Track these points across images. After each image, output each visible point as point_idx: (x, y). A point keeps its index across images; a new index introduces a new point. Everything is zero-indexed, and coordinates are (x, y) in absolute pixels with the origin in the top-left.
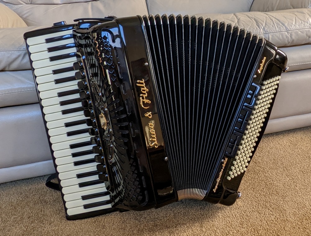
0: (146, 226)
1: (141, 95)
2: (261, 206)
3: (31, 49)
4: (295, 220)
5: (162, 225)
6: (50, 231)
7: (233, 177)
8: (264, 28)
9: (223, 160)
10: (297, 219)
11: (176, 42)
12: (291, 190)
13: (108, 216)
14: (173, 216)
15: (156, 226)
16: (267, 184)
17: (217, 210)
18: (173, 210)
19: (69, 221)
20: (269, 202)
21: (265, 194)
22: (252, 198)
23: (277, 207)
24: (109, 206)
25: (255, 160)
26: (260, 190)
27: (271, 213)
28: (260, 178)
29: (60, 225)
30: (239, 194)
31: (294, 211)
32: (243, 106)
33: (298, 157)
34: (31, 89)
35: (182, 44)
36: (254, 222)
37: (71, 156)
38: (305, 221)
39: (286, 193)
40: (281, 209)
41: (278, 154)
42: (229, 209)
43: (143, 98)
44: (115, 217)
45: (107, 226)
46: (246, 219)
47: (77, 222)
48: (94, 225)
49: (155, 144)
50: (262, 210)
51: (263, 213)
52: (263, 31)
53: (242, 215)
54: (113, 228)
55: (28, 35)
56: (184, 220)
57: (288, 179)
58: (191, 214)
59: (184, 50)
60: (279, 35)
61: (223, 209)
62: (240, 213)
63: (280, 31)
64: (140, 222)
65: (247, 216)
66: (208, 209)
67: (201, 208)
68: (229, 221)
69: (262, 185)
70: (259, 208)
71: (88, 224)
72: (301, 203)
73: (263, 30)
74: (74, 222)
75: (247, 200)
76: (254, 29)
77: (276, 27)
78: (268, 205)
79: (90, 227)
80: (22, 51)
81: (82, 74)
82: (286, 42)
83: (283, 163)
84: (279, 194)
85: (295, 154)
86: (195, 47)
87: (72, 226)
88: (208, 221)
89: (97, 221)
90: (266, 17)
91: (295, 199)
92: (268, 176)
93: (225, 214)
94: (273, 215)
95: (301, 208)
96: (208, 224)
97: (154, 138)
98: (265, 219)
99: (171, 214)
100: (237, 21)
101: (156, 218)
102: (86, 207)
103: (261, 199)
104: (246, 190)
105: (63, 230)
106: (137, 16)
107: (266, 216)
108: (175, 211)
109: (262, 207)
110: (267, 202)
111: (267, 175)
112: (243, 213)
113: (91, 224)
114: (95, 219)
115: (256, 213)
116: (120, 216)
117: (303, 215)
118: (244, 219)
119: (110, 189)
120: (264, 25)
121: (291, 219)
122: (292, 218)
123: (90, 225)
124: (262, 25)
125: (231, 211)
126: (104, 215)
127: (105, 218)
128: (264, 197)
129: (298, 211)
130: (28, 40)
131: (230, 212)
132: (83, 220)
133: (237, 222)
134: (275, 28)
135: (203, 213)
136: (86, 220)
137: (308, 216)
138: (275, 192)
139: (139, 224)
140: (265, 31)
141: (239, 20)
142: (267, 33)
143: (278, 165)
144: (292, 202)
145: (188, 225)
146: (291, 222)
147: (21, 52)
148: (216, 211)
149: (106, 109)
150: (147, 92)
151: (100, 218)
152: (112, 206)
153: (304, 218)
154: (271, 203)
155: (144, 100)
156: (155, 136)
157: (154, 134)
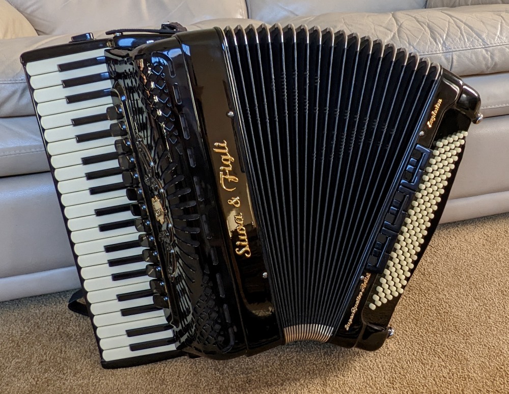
0: (233, 383)
1: (222, 168)
2: (427, 351)
3: (34, 82)
4: (482, 378)
5: (259, 381)
6: (74, 387)
7: (379, 304)
8: (444, 42)
9: (362, 277)
10: (485, 375)
11: (283, 75)
12: (480, 324)
13: (171, 363)
14: (279, 365)
15: (250, 381)
16: (440, 314)
17: (353, 356)
18: (279, 355)
19: (105, 370)
20: (441, 344)
21: (435, 330)
22: (412, 337)
23: (454, 353)
24: (172, 347)
25: (423, 269)
26: (427, 323)
27: (443, 364)
28: (429, 303)
29: (92, 377)
30: (390, 330)
31: (482, 362)
32: (400, 184)
33: (497, 265)
34: (37, 150)
35: (294, 79)
36: (413, 380)
37: (108, 265)
38: (499, 379)
39: (471, 329)
40: (460, 358)
41: (462, 260)
42: (373, 355)
43: (225, 174)
44: (182, 365)
45: (168, 381)
46: (400, 373)
47: (120, 372)
48: (148, 378)
49: (247, 252)
50: (428, 357)
51: (430, 364)
52: (442, 48)
53: (394, 366)
54: (177, 384)
55: (28, 58)
56: (296, 372)
57: (477, 304)
58: (308, 362)
59: (296, 89)
60: (471, 55)
61: (362, 355)
62: (391, 363)
63: (472, 48)
64: (223, 374)
65: (403, 368)
66: (337, 354)
67: (326, 353)
68: (370, 376)
69: (431, 314)
70: (423, 355)
71: (136, 376)
72: (494, 348)
73: (442, 46)
74: (115, 371)
75: (404, 339)
76: (426, 43)
77: (466, 40)
78: (439, 351)
79: (140, 381)
80: (19, 84)
81: (122, 127)
82: (484, 66)
83: (470, 277)
84: (458, 332)
85: (492, 260)
86: (317, 82)
87: (111, 378)
88: (337, 376)
89: (151, 371)
90: (449, 22)
91: (485, 340)
92: (443, 299)
93: (366, 364)
94: (445, 367)
95: (494, 356)
96: (336, 381)
97: (244, 240)
98: (431, 375)
99: (275, 362)
100: (396, 29)
101: (251, 369)
102: (134, 347)
103: (428, 339)
104: (403, 323)
105: (96, 385)
106: (215, 28)
107: (433, 370)
108: (282, 357)
109: (428, 353)
110: (438, 345)
111: (441, 296)
112: (396, 363)
113: (143, 376)
114: (150, 368)
115: (417, 364)
116: (190, 364)
117: (497, 369)
118: (396, 374)
119: (172, 320)
120: (444, 37)
121: (475, 375)
122: (478, 374)
123: (141, 378)
124: (441, 37)
125: (376, 359)
126: (164, 362)
127: (166, 366)
128: (432, 335)
129: (489, 362)
130: (29, 65)
131: (374, 361)
132: (129, 369)
133: (384, 378)
134: (465, 42)
135: (329, 362)
136: (134, 369)
137: (505, 371)
138: (452, 328)
139: (221, 378)
140: (445, 47)
141: (400, 26)
142: (450, 50)
143: (461, 279)
144: (480, 345)
145: (303, 382)
146: (476, 380)
147: (17, 86)
148: (351, 359)
149: (162, 190)
150: (231, 163)
151: (158, 366)
152: (178, 348)
153: (498, 374)
154: (444, 346)
155: (226, 177)
156: (245, 237)
157: (243, 235)
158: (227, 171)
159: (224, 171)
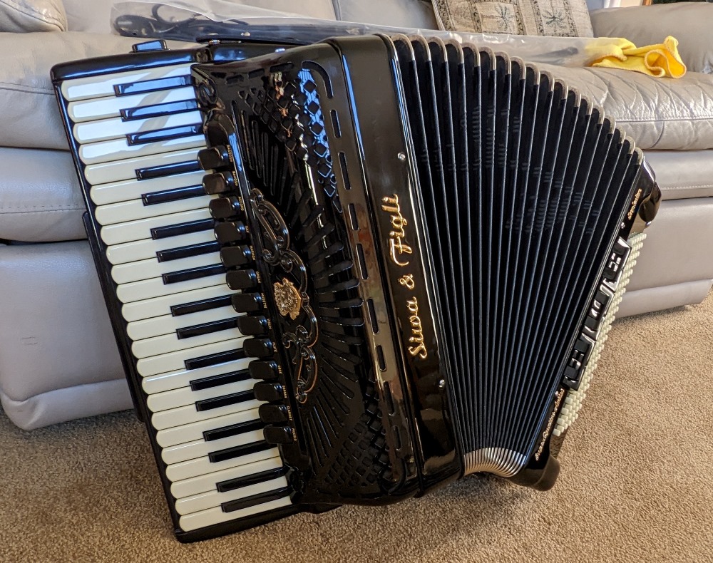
1: (393, 233)
3: (75, 112)
24: (285, 501)
37: (190, 388)
43: (396, 242)
49: (422, 351)
81: (227, 180)
97: (418, 336)
102: (227, 507)
150: (404, 227)
152: (293, 502)
155: (397, 246)
156: (420, 331)
157: (417, 328)
158: (399, 238)
159: (395, 237)
